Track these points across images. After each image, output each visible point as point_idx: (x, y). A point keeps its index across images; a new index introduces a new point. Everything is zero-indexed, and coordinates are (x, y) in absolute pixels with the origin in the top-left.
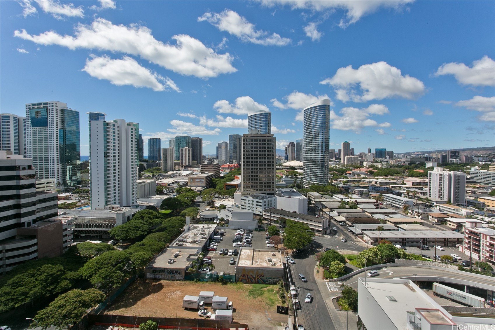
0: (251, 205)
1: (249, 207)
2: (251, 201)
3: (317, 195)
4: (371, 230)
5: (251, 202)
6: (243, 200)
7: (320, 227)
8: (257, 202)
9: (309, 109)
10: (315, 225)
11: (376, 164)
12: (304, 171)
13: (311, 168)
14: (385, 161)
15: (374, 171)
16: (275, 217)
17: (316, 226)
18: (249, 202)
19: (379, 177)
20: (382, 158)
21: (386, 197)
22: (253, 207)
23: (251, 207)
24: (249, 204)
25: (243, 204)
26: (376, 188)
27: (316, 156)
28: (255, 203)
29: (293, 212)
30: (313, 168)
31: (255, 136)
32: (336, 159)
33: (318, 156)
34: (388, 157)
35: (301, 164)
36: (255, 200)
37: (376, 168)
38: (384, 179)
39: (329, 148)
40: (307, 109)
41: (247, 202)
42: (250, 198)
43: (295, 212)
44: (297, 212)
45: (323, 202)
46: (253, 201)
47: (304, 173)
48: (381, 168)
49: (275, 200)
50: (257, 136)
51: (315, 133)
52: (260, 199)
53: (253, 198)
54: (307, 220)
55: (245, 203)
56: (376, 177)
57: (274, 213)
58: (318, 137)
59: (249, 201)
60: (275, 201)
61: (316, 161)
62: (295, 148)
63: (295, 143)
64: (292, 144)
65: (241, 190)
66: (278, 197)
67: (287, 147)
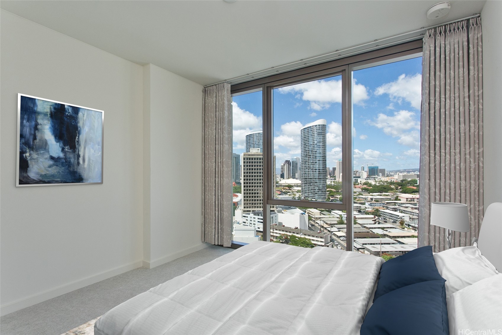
0: (253, 222)
1: (251, 224)
2: (253, 218)
3: (316, 211)
4: (371, 244)
6: (245, 217)
7: (322, 242)
8: (259, 219)
9: (306, 128)
11: (370, 181)
12: (302, 188)
13: (309, 186)
14: (378, 178)
15: (369, 188)
16: (277, 233)
17: (318, 241)
18: (251, 219)
19: (374, 194)
20: (375, 176)
21: (383, 213)
22: (255, 224)
23: (253, 224)
24: (251, 221)
25: (245, 221)
26: (372, 204)
27: (314, 173)
28: (257, 220)
29: (295, 229)
30: (311, 186)
31: (255, 155)
32: (330, 177)
33: (316, 173)
34: (381, 174)
35: (299, 182)
36: (257, 217)
37: (370, 185)
38: (378, 195)
39: (326, 166)
40: (304, 129)
41: (249, 219)
42: (252, 215)
43: (297, 228)
44: (299, 228)
45: (322, 218)
47: (302, 190)
48: (375, 185)
49: (276, 216)
50: (257, 155)
51: (312, 152)
52: (261, 216)
53: (255, 215)
54: (309, 235)
55: (246, 220)
56: (371, 194)
57: (276, 230)
58: (316, 155)
59: (251, 217)
60: (276, 218)
61: (314, 179)
62: (291, 166)
63: (291, 161)
64: (288, 162)
65: (241, 207)
66: (279, 214)
67: (282, 166)
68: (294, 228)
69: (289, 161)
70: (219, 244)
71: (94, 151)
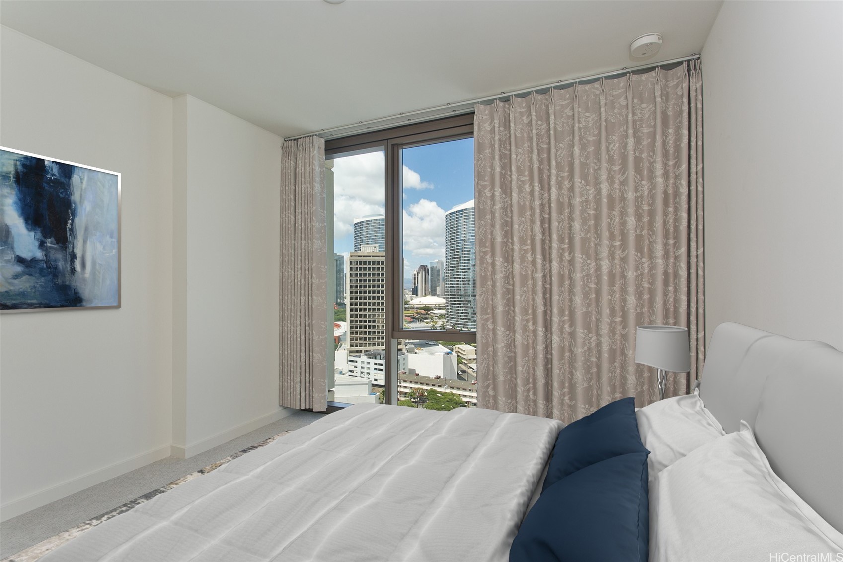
0: (365, 370)
1: (362, 373)
2: (365, 363)
3: (469, 349)
5: (365, 365)
6: (352, 361)
8: (376, 364)
9: (454, 213)
10: (470, 396)
12: (448, 311)
13: (458, 307)
16: (406, 387)
17: (473, 397)
18: (363, 365)
22: (369, 374)
23: (365, 373)
24: (363, 368)
25: (352, 368)
27: (465, 287)
28: (372, 366)
29: (435, 378)
30: (461, 307)
31: (370, 256)
33: (469, 287)
35: (441, 301)
36: (372, 361)
40: (450, 214)
41: (359, 365)
42: (364, 358)
43: (439, 378)
44: (442, 377)
46: (368, 363)
47: (447, 314)
49: (404, 359)
50: (373, 256)
51: (463, 251)
52: (380, 359)
53: (369, 358)
54: (458, 388)
55: (355, 367)
57: (405, 381)
58: (469, 257)
59: (363, 362)
60: (404, 362)
61: (466, 295)
62: (428, 275)
63: (429, 267)
64: (423, 268)
65: (346, 345)
66: (409, 354)
67: (415, 274)
68: (434, 376)
69: (427, 266)
70: (307, 408)
71: (102, 247)
